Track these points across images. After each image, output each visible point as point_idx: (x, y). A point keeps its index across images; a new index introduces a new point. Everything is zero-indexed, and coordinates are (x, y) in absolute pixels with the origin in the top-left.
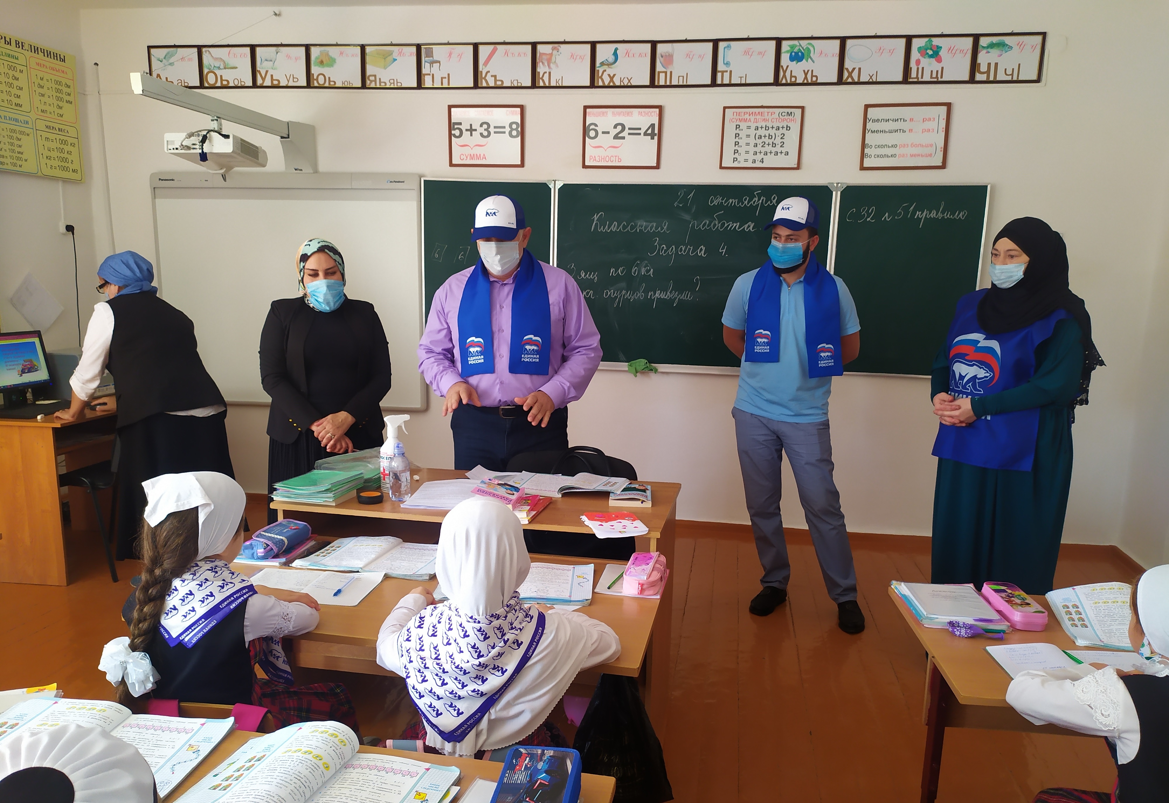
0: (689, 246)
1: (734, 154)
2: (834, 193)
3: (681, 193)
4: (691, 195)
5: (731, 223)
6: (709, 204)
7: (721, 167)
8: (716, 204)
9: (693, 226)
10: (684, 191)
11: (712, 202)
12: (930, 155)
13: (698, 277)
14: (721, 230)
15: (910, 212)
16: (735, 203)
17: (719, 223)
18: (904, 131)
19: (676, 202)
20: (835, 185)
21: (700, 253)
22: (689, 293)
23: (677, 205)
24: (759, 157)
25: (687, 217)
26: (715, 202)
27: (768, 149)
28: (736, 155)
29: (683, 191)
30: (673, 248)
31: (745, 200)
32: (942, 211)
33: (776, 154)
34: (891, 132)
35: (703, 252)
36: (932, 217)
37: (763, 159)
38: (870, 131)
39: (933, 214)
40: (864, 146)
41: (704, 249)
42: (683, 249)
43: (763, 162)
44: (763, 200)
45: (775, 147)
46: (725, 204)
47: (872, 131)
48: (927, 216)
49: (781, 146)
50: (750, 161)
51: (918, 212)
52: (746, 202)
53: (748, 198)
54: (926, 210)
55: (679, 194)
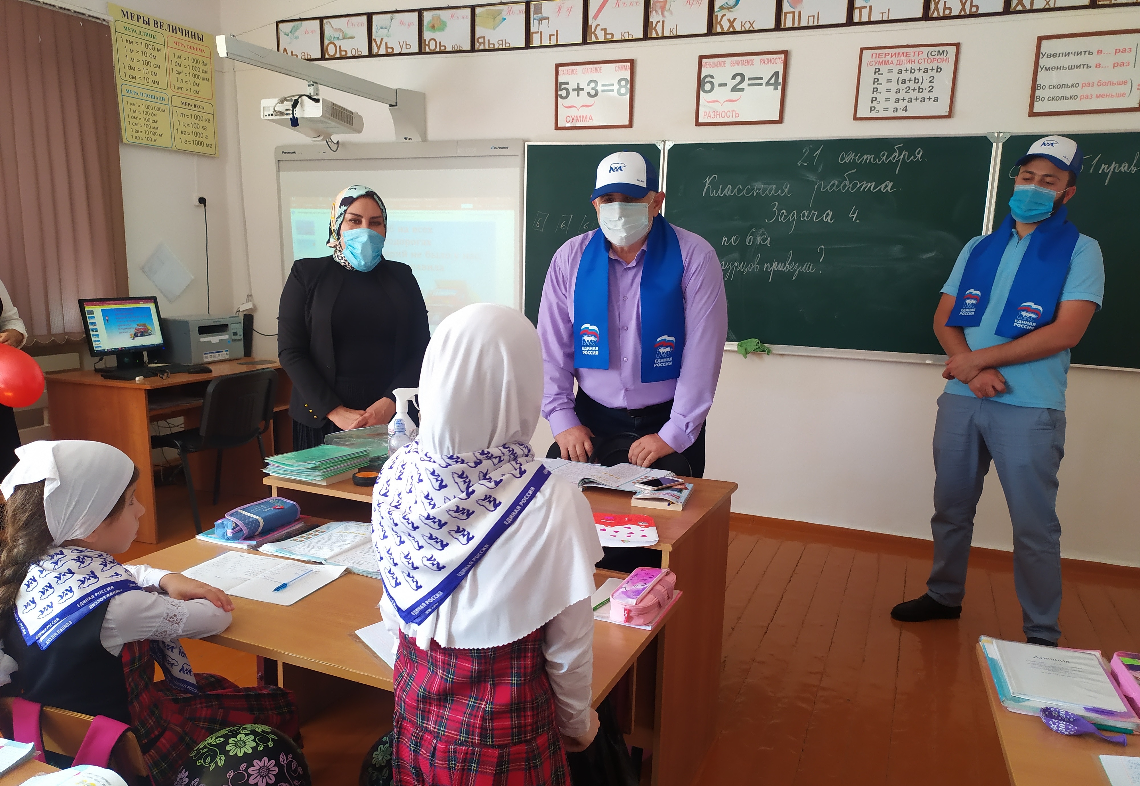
0: (813, 211)
1: (872, 103)
2: (994, 145)
3: (806, 151)
4: (818, 152)
5: (865, 182)
6: (840, 161)
7: (855, 118)
8: (848, 162)
9: (819, 187)
10: (810, 147)
11: (843, 159)
12: (1123, 95)
13: (823, 246)
14: (852, 191)
15: (1094, 165)
16: (871, 159)
17: (850, 184)
18: (1089, 67)
19: (800, 161)
20: (996, 135)
21: (826, 219)
22: (812, 265)
23: (802, 164)
24: (902, 105)
25: (812, 177)
26: (846, 159)
27: (913, 95)
28: (874, 104)
29: (808, 148)
30: (794, 213)
31: (883, 156)
32: (1136, 163)
33: (923, 100)
34: (1071, 69)
35: (829, 217)
36: (1123, 171)
37: (906, 106)
38: (1044, 69)
39: (1124, 168)
40: (1035, 86)
41: (831, 213)
42: (806, 214)
43: (906, 111)
44: (905, 155)
45: (922, 92)
46: (858, 161)
47: (1046, 68)
48: (1116, 170)
49: (929, 91)
50: (891, 110)
51: (1103, 165)
52: (884, 158)
53: (886, 154)
54: (1114, 163)
55: (804, 151)
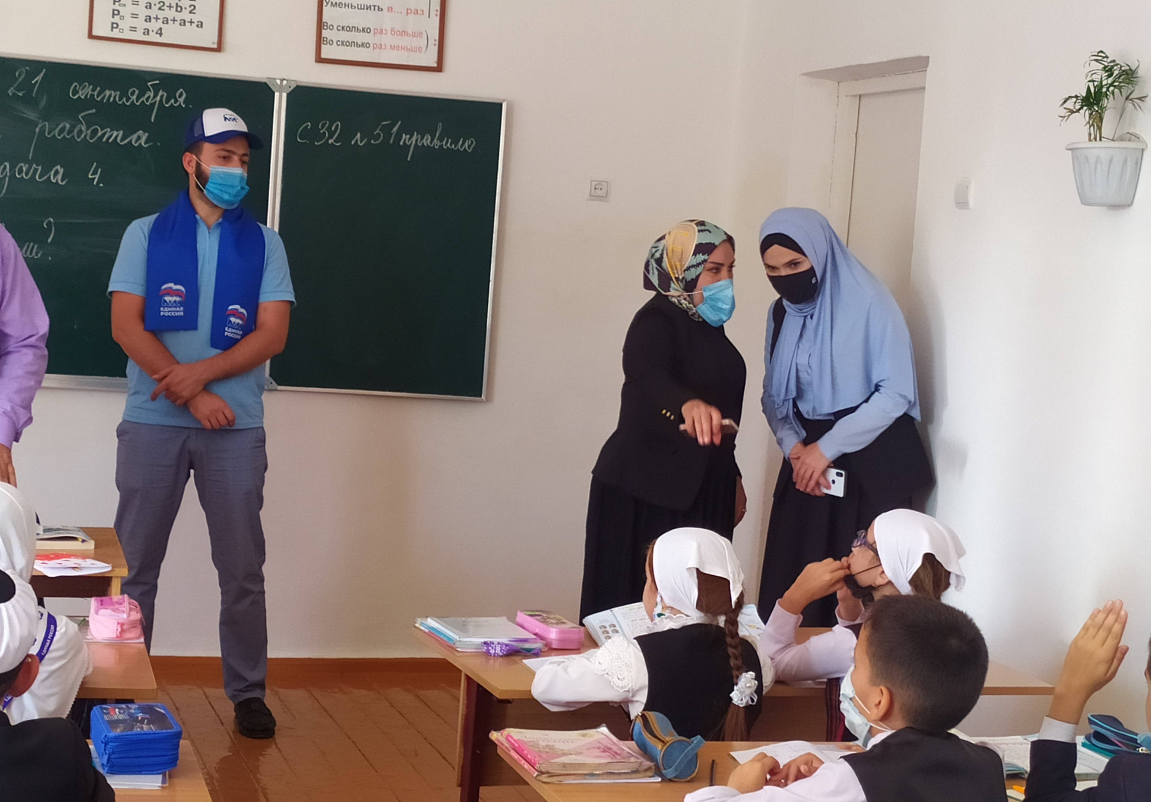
1: (113, 17)
2: (277, 95)
3: (20, 74)
4: (39, 78)
5: (109, 130)
6: (71, 95)
7: (91, 36)
8: (83, 97)
9: (42, 130)
10: (27, 70)
11: (75, 92)
12: (420, 49)
13: (52, 220)
14: (91, 141)
15: (394, 135)
16: (115, 97)
17: (87, 129)
18: (380, 9)
19: (12, 89)
20: (278, 82)
21: (54, 178)
22: (36, 246)
23: (14, 94)
24: (154, 25)
25: (31, 115)
26: (80, 93)
27: (170, 14)
28: (117, 19)
29: (24, 70)
30: (5, 166)
31: (133, 93)
32: (439, 136)
33: (183, 23)
34: (361, 9)
35: (59, 177)
36: (425, 144)
37: (161, 29)
38: (330, 4)
39: (427, 141)
40: (320, 25)
41: (61, 171)
42: (24, 169)
43: (161, 34)
44: (162, 96)
45: (181, 11)
46: (98, 97)
48: (418, 143)
49: (191, 12)
50: (140, 31)
51: (404, 135)
52: (134, 97)
53: (137, 92)
54: (415, 133)
55: (17, 74)
